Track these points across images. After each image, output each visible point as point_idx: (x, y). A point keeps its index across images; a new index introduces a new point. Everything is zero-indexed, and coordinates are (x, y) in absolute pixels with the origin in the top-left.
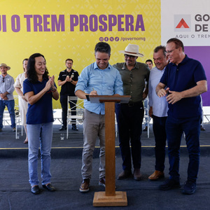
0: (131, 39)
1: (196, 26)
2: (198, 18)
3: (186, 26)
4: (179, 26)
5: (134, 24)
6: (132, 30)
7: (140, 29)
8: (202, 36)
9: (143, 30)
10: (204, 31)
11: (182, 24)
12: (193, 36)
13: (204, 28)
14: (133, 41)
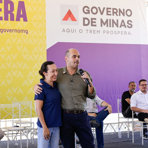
0: (10, 31)
1: (84, 19)
2: (86, 10)
3: (74, 19)
4: (65, 19)
5: (15, 13)
6: (12, 19)
7: (22, 19)
8: (91, 32)
9: (25, 20)
10: (92, 25)
11: (69, 16)
12: (81, 31)
13: (92, 22)
14: (14, 33)
